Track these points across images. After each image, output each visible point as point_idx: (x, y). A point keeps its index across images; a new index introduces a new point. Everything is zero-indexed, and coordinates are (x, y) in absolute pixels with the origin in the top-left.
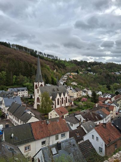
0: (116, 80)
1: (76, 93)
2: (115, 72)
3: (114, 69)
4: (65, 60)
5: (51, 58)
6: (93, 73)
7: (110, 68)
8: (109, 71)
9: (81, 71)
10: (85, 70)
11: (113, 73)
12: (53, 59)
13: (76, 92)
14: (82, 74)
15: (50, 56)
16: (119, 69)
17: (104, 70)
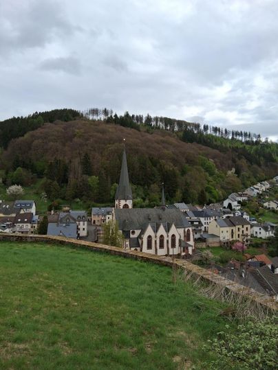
1: (229, 229)
5: (243, 140)
12: (247, 142)
13: (229, 226)
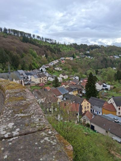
0: (113, 64)
2: (115, 55)
3: (114, 52)
4: (65, 44)
5: (50, 42)
6: (91, 57)
7: (110, 51)
8: (107, 55)
9: (79, 55)
10: (83, 54)
11: (112, 57)
13: (39, 78)
14: (78, 59)
15: (49, 40)
16: (119, 52)
17: (103, 53)
